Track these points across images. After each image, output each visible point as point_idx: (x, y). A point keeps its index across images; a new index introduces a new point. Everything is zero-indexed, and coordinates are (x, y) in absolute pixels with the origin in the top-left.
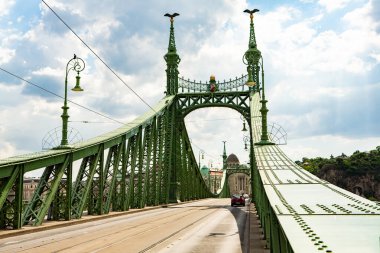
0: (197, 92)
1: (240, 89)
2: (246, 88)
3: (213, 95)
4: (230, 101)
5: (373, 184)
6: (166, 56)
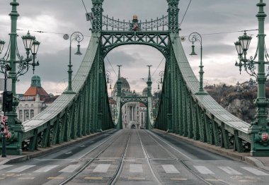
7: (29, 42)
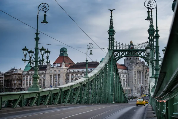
4: (140, 54)
6: (109, 31)
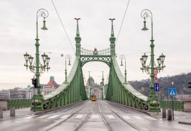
0: (89, 54)
1: (107, 54)
2: (110, 54)
3: (96, 56)
5: (163, 95)
7: (45, 57)
